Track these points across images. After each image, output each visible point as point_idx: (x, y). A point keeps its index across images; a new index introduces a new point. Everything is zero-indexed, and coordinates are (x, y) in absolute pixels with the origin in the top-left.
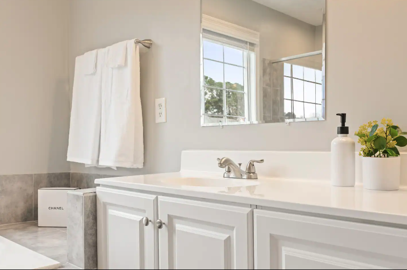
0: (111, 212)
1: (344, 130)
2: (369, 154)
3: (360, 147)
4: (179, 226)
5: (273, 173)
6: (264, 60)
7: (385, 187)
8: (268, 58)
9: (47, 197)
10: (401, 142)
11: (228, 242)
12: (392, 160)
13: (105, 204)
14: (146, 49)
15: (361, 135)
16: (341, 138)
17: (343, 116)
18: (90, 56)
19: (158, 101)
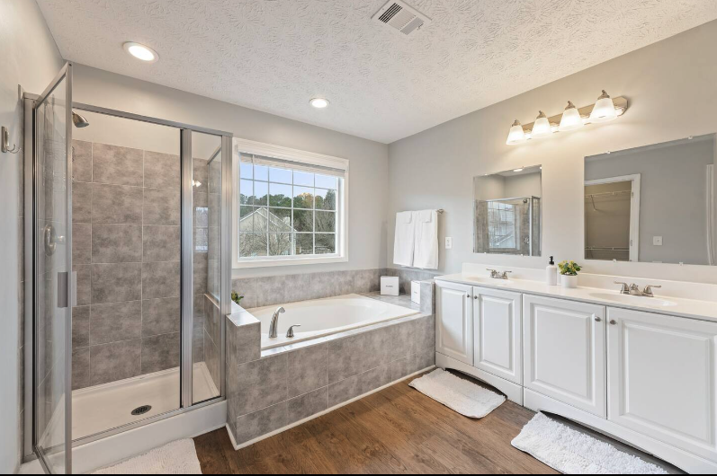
0: (444, 291)
1: (552, 263)
2: (564, 274)
3: (559, 270)
4: (484, 298)
5: (515, 277)
6: (476, 201)
7: (571, 286)
8: (479, 199)
9: (385, 281)
10: (578, 269)
11: (510, 306)
12: (573, 277)
13: (441, 288)
14: (441, 213)
15: (560, 266)
16: (551, 266)
17: (552, 258)
18: (408, 214)
19: (447, 238)
